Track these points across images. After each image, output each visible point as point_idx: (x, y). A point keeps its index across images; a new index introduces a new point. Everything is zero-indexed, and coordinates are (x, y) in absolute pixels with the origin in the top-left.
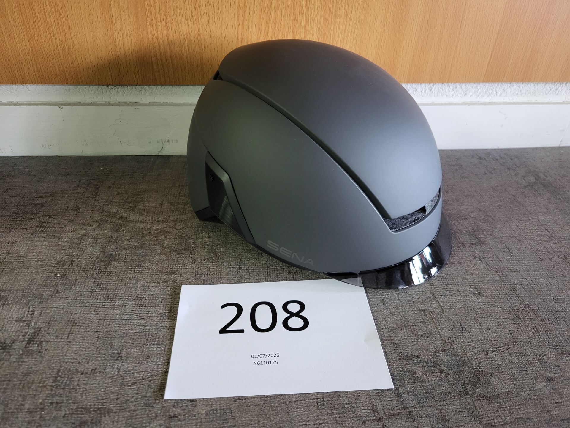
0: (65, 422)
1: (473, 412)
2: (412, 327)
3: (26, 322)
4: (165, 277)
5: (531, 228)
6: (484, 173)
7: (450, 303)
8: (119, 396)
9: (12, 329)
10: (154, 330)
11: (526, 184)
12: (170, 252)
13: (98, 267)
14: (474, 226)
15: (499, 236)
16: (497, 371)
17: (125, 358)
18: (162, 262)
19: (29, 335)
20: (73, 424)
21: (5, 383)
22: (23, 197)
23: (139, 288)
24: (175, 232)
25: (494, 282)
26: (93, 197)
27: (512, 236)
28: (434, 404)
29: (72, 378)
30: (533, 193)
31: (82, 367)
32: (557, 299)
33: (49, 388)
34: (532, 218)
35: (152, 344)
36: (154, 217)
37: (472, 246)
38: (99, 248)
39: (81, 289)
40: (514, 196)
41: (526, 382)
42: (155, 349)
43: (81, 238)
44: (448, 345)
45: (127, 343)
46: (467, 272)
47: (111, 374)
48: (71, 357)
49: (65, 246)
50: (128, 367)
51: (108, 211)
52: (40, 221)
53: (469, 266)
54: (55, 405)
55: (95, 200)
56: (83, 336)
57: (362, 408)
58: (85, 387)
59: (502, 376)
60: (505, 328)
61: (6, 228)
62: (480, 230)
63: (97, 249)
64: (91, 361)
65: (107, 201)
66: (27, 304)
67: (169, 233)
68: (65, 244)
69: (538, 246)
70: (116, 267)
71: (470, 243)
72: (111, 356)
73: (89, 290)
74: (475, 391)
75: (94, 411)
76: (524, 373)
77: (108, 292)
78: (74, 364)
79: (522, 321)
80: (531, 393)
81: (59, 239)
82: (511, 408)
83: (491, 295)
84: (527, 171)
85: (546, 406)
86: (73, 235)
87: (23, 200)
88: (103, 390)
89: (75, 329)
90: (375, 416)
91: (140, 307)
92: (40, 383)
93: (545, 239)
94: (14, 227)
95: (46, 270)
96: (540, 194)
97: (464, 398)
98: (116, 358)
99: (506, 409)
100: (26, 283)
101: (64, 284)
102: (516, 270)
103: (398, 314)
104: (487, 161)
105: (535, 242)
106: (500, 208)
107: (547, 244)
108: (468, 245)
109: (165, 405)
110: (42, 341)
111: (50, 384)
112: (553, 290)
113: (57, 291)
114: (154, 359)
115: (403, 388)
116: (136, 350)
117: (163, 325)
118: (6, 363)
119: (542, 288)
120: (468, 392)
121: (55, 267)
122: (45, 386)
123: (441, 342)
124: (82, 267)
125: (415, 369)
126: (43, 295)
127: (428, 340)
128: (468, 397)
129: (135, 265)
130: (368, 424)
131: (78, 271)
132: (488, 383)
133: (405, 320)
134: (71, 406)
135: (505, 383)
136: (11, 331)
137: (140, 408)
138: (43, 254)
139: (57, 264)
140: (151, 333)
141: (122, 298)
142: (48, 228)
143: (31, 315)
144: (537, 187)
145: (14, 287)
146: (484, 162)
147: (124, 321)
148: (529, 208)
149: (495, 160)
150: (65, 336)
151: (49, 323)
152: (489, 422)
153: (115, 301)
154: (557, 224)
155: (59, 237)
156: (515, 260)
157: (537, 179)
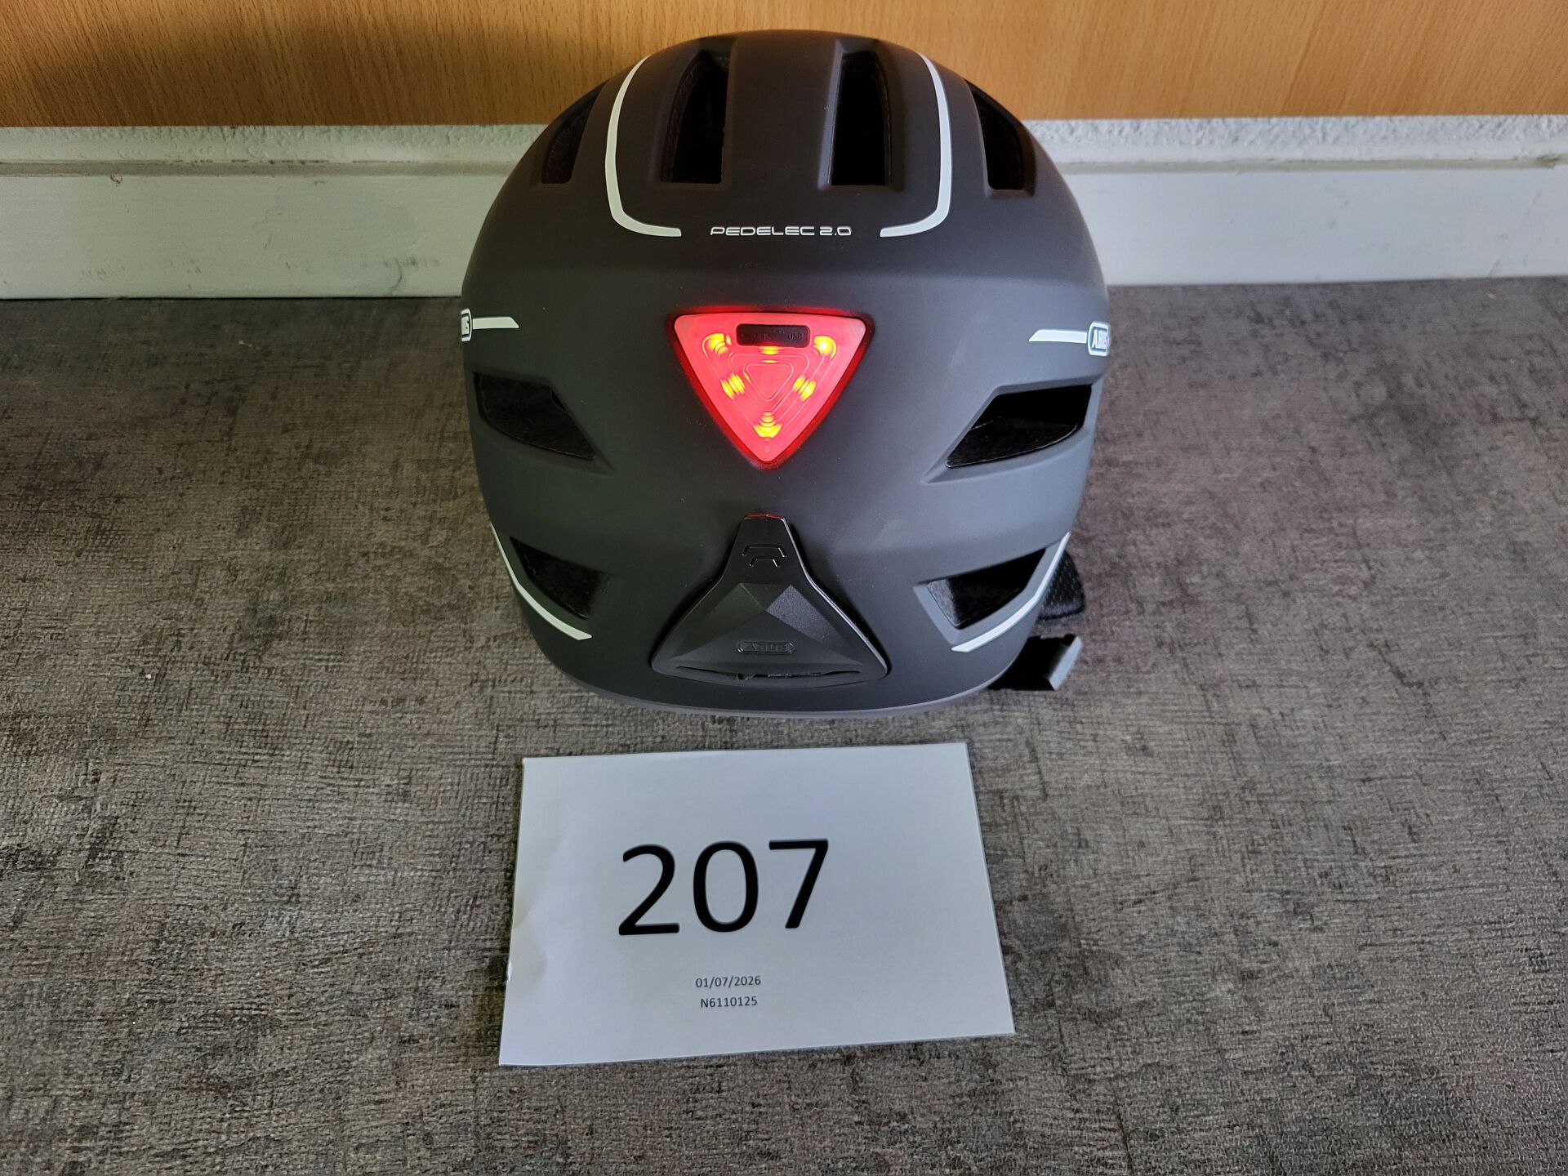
0: (182, 1044)
3: (83, 802)
4: (399, 686)
5: (1326, 558)
6: (1254, 371)
7: (1066, 775)
8: (294, 990)
9: (51, 820)
10: (370, 829)
11: (1356, 413)
12: (413, 614)
13: (241, 654)
14: (1182, 546)
15: (1237, 580)
16: (1133, 953)
17: (307, 899)
18: (394, 643)
19: (91, 836)
20: (199, 1049)
21: (49, 951)
22: (47, 438)
23: (339, 715)
24: (426, 552)
25: (1188, 717)
26: (222, 440)
27: (1271, 578)
29: (191, 944)
30: (1368, 442)
31: (213, 917)
32: (1329, 767)
33: (145, 966)
34: (1341, 525)
35: (365, 865)
36: (376, 505)
37: (1162, 609)
38: (241, 598)
39: (202, 716)
40: (1314, 450)
41: (1191, 981)
42: (372, 878)
43: (197, 568)
44: (1036, 884)
45: (310, 861)
46: (1128, 687)
47: (276, 937)
48: (188, 894)
49: (160, 590)
50: (312, 922)
51: (261, 486)
52: (94, 515)
53: (1137, 669)
54: (157, 1007)
55: (229, 449)
56: (213, 841)
58: (220, 965)
59: (1140, 964)
60: (1181, 841)
61: (14, 533)
62: (1194, 562)
63: (238, 601)
64: (232, 904)
65: (257, 453)
66: (81, 755)
67: (412, 555)
68: (159, 584)
69: (1329, 610)
70: (286, 655)
71: (1158, 599)
72: (276, 894)
73: (222, 719)
74: (1071, 999)
75: (240, 1021)
76: (1193, 957)
77: (265, 724)
78: (195, 911)
80: (1194, 1008)
81: (144, 569)
82: (1141, 1040)
83: (1170, 753)
84: (1374, 366)
85: (1218, 1039)
86: (178, 557)
87: (48, 447)
88: (258, 974)
89: (192, 821)
91: (339, 767)
92: (123, 954)
93: (1353, 590)
94: (33, 531)
95: (118, 659)
96: (1383, 445)
97: (1042, 1014)
98: (285, 898)
99: (1128, 1043)
100: (75, 695)
101: (164, 700)
102: (1250, 683)
104: (1273, 327)
105: (1326, 599)
106: (1265, 491)
107: (1353, 605)
108: (1150, 608)
109: (392, 1014)
110: (122, 852)
111: (146, 957)
112: (1324, 743)
113: (148, 720)
114: (369, 904)
116: (330, 880)
117: (393, 817)
118: (45, 902)
119: (1300, 735)
120: (1053, 1000)
121: (138, 650)
122: (135, 962)
123: (1023, 876)
124: (204, 653)
126: (116, 729)
129: (328, 651)
130: (821, 1069)
131: (193, 665)
132: (1104, 981)
134: (192, 1008)
135: (1142, 982)
136: (50, 824)
137: (337, 1018)
138: (109, 615)
139: (145, 643)
140: (363, 836)
141: (297, 741)
142: (116, 534)
143: (93, 782)
144: (1382, 421)
145: (48, 708)
146: (1264, 332)
147: (303, 804)
148: (1340, 492)
149: (1297, 323)
150: (172, 841)
151: (134, 806)
152: (1084, 1072)
153: (282, 749)
154: (1399, 544)
155: (144, 564)
156: (1258, 654)
157: (1391, 395)
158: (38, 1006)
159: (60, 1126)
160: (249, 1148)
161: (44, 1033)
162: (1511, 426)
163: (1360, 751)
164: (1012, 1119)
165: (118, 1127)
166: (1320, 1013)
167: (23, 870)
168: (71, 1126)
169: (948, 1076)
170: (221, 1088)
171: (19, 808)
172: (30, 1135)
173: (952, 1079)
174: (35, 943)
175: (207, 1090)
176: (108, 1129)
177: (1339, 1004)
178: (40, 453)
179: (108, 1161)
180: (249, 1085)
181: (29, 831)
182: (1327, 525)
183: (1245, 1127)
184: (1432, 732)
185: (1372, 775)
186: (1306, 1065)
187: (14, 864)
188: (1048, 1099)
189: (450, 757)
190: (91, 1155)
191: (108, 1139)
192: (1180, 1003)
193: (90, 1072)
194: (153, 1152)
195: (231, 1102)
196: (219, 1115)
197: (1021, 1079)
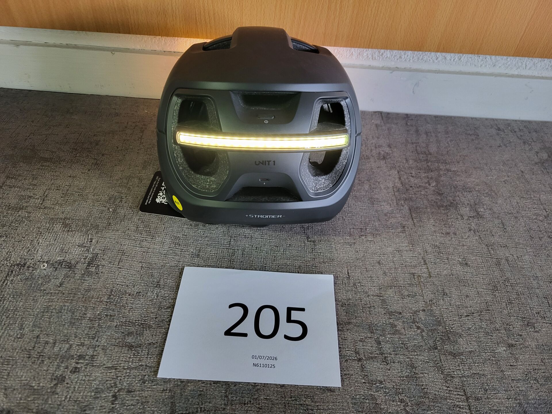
0: (117, 331)
1: (438, 363)
2: (400, 288)
3: (86, 248)
5: (530, 207)
6: (499, 145)
7: (438, 270)
8: (157, 316)
9: (75, 252)
11: (537, 161)
14: (477, 199)
15: (497, 211)
16: (467, 333)
17: (163, 286)
19: (89, 259)
20: (123, 333)
21: (72, 295)
22: (80, 135)
23: (175, 228)
25: (482, 255)
26: (138, 140)
27: (510, 212)
28: (407, 353)
29: (122, 298)
30: (542, 171)
31: (130, 289)
32: (537, 276)
33: (105, 303)
34: (534, 196)
37: (470, 218)
39: (129, 224)
40: (522, 172)
41: (489, 345)
43: (128, 178)
44: (428, 306)
45: (164, 274)
46: (459, 243)
47: (152, 298)
48: (121, 281)
49: (116, 184)
50: (164, 294)
51: (151, 155)
52: (95, 159)
53: (462, 238)
54: (109, 317)
55: (141, 142)
56: (131, 264)
57: (347, 349)
58: (132, 305)
59: (469, 338)
60: (482, 297)
61: (67, 162)
62: (481, 204)
64: (137, 286)
65: (150, 145)
66: (86, 232)
68: (116, 182)
69: (533, 224)
71: (468, 215)
72: (152, 284)
73: (135, 226)
74: (444, 347)
75: (138, 325)
76: (490, 337)
77: (150, 229)
78: (123, 286)
79: (499, 293)
80: (491, 355)
81: (111, 177)
82: (471, 364)
83: (476, 266)
84: (542, 147)
85: (501, 367)
86: (122, 174)
87: (81, 137)
88: (145, 310)
89: (124, 257)
90: (356, 357)
91: (175, 245)
92: (98, 298)
93: (541, 218)
94: (74, 162)
95: (100, 204)
96: (548, 172)
97: (433, 351)
98: (155, 285)
99: (466, 365)
100: (85, 214)
101: (116, 218)
102: (505, 246)
103: (390, 274)
104: (505, 132)
105: (531, 220)
106: (505, 183)
107: (542, 223)
108: (466, 218)
110: (99, 265)
111: (106, 300)
112: (534, 268)
113: (110, 224)
115: (383, 337)
116: (171, 281)
117: (193, 262)
118: (71, 279)
119: (525, 265)
120: (437, 347)
121: (107, 202)
122: (102, 302)
123: (423, 303)
124: (130, 204)
125: (396, 323)
126: (99, 226)
127: (412, 300)
128: (437, 351)
130: (349, 362)
131: (126, 208)
132: (456, 342)
133: (395, 280)
134: (121, 319)
135: (470, 344)
136: (74, 254)
138: (98, 190)
139: (110, 200)
141: (161, 235)
142: (102, 165)
143: (90, 242)
144: (547, 165)
145: (76, 217)
146: (501, 133)
147: (163, 255)
148: (533, 186)
149: (513, 132)
150: (116, 263)
151: (104, 251)
152: (450, 373)
153: (155, 237)
155: (111, 175)
156: (507, 236)
157: (549, 156)
158: (67, 313)
159: (72, 354)
160: (139, 368)
161: (68, 322)
163: (548, 272)
164: (423, 388)
165: (92, 356)
166: (540, 361)
167: (64, 268)
168: (76, 355)
169: (398, 370)
170: (131, 347)
171: (64, 248)
172: (61, 356)
173: (400, 371)
174: (67, 292)
175: (125, 347)
176: (89, 357)
177: (547, 359)
178: (78, 139)
179: (88, 368)
180: (140, 347)
181: (67, 256)
183: (514, 399)
186: (535, 379)
187: (61, 265)
188: (437, 382)
189: (214, 245)
190: (82, 365)
191: (89, 360)
192: (486, 353)
193: (84, 337)
194: (105, 366)
195: (134, 352)
196: (129, 356)
197: (426, 373)
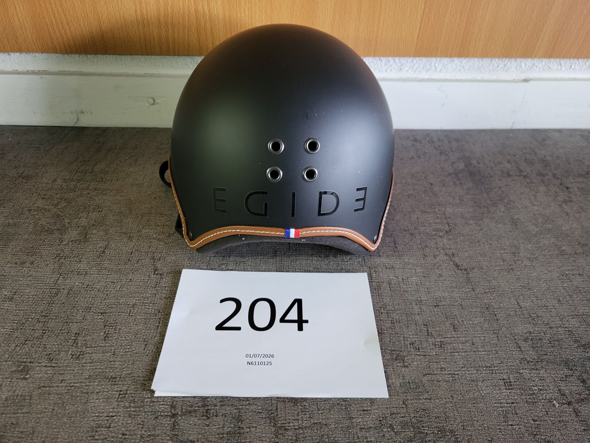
5: (431, 222)
6: (411, 157)
11: (451, 172)
15: (392, 229)
18: (29, 242)
27: (406, 228)
30: (454, 182)
32: (421, 300)
34: (439, 210)
36: (41, 194)
40: (431, 184)
69: (430, 241)
82: (314, 412)
84: (461, 157)
85: (351, 413)
90: (170, 412)
93: (441, 234)
96: (461, 183)
102: (391, 267)
104: (421, 143)
105: (429, 237)
107: (441, 239)
119: (410, 287)
144: (461, 175)
146: (417, 145)
148: (441, 199)
149: (431, 142)
152: (284, 425)
154: (463, 218)
156: (396, 256)
157: (466, 166)
162: (515, 178)
163: (436, 294)
166: (401, 403)
173: (221, 426)
177: (411, 400)
182: (433, 210)
184: (469, 288)
185: (439, 304)
186: (391, 426)
189: (36, 285)
